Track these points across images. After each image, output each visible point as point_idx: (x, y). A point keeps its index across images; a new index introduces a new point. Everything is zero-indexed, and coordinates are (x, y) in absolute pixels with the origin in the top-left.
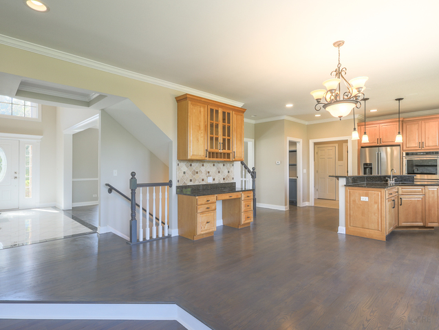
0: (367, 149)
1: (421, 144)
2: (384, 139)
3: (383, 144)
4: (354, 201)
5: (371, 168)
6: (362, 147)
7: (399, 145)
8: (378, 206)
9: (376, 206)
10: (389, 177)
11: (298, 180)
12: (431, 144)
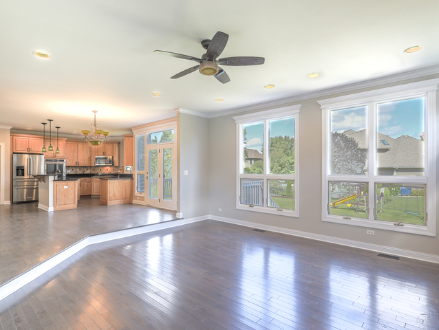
0: (16, 154)
1: (55, 156)
3: (31, 152)
5: (23, 169)
6: (14, 153)
7: (43, 154)
12: (61, 154)
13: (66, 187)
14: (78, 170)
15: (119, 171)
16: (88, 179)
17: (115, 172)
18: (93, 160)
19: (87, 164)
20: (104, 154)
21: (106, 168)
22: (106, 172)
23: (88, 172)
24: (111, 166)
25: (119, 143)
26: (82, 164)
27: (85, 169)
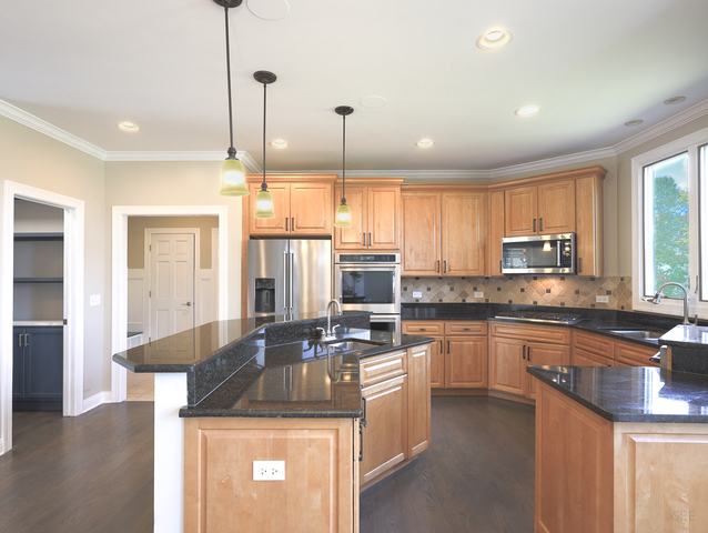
0: (262, 242)
1: (367, 238)
2: (300, 222)
3: (297, 232)
4: (226, 485)
5: (273, 290)
6: (252, 237)
7: (329, 237)
8: (325, 499)
9: (317, 498)
10: (323, 322)
11: (67, 331)
12: (384, 238)
13: (269, 470)
14: (446, 289)
15: (602, 299)
16: (475, 326)
17: (581, 302)
18: (496, 254)
19: (473, 268)
20: (538, 226)
21: (542, 284)
22: (544, 300)
23: (478, 296)
24: (563, 277)
25: (602, 174)
26: (456, 267)
27: (468, 288)
